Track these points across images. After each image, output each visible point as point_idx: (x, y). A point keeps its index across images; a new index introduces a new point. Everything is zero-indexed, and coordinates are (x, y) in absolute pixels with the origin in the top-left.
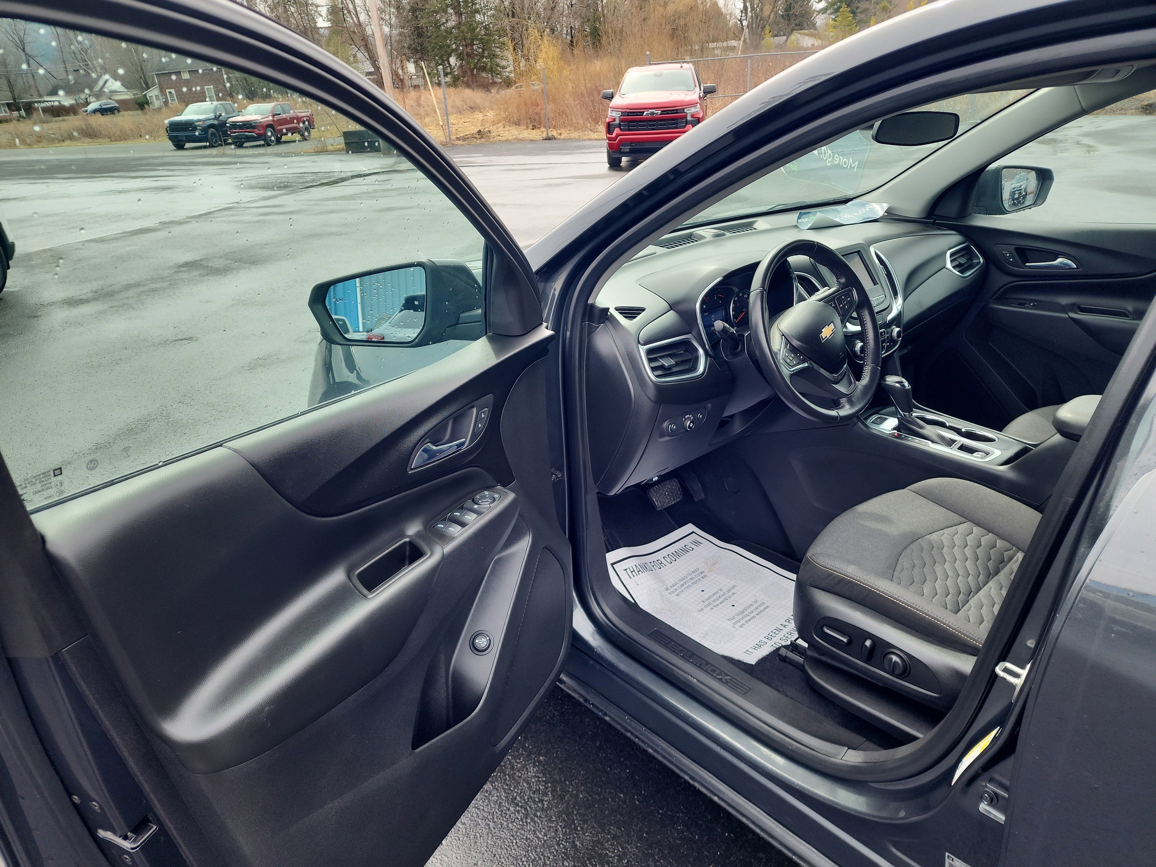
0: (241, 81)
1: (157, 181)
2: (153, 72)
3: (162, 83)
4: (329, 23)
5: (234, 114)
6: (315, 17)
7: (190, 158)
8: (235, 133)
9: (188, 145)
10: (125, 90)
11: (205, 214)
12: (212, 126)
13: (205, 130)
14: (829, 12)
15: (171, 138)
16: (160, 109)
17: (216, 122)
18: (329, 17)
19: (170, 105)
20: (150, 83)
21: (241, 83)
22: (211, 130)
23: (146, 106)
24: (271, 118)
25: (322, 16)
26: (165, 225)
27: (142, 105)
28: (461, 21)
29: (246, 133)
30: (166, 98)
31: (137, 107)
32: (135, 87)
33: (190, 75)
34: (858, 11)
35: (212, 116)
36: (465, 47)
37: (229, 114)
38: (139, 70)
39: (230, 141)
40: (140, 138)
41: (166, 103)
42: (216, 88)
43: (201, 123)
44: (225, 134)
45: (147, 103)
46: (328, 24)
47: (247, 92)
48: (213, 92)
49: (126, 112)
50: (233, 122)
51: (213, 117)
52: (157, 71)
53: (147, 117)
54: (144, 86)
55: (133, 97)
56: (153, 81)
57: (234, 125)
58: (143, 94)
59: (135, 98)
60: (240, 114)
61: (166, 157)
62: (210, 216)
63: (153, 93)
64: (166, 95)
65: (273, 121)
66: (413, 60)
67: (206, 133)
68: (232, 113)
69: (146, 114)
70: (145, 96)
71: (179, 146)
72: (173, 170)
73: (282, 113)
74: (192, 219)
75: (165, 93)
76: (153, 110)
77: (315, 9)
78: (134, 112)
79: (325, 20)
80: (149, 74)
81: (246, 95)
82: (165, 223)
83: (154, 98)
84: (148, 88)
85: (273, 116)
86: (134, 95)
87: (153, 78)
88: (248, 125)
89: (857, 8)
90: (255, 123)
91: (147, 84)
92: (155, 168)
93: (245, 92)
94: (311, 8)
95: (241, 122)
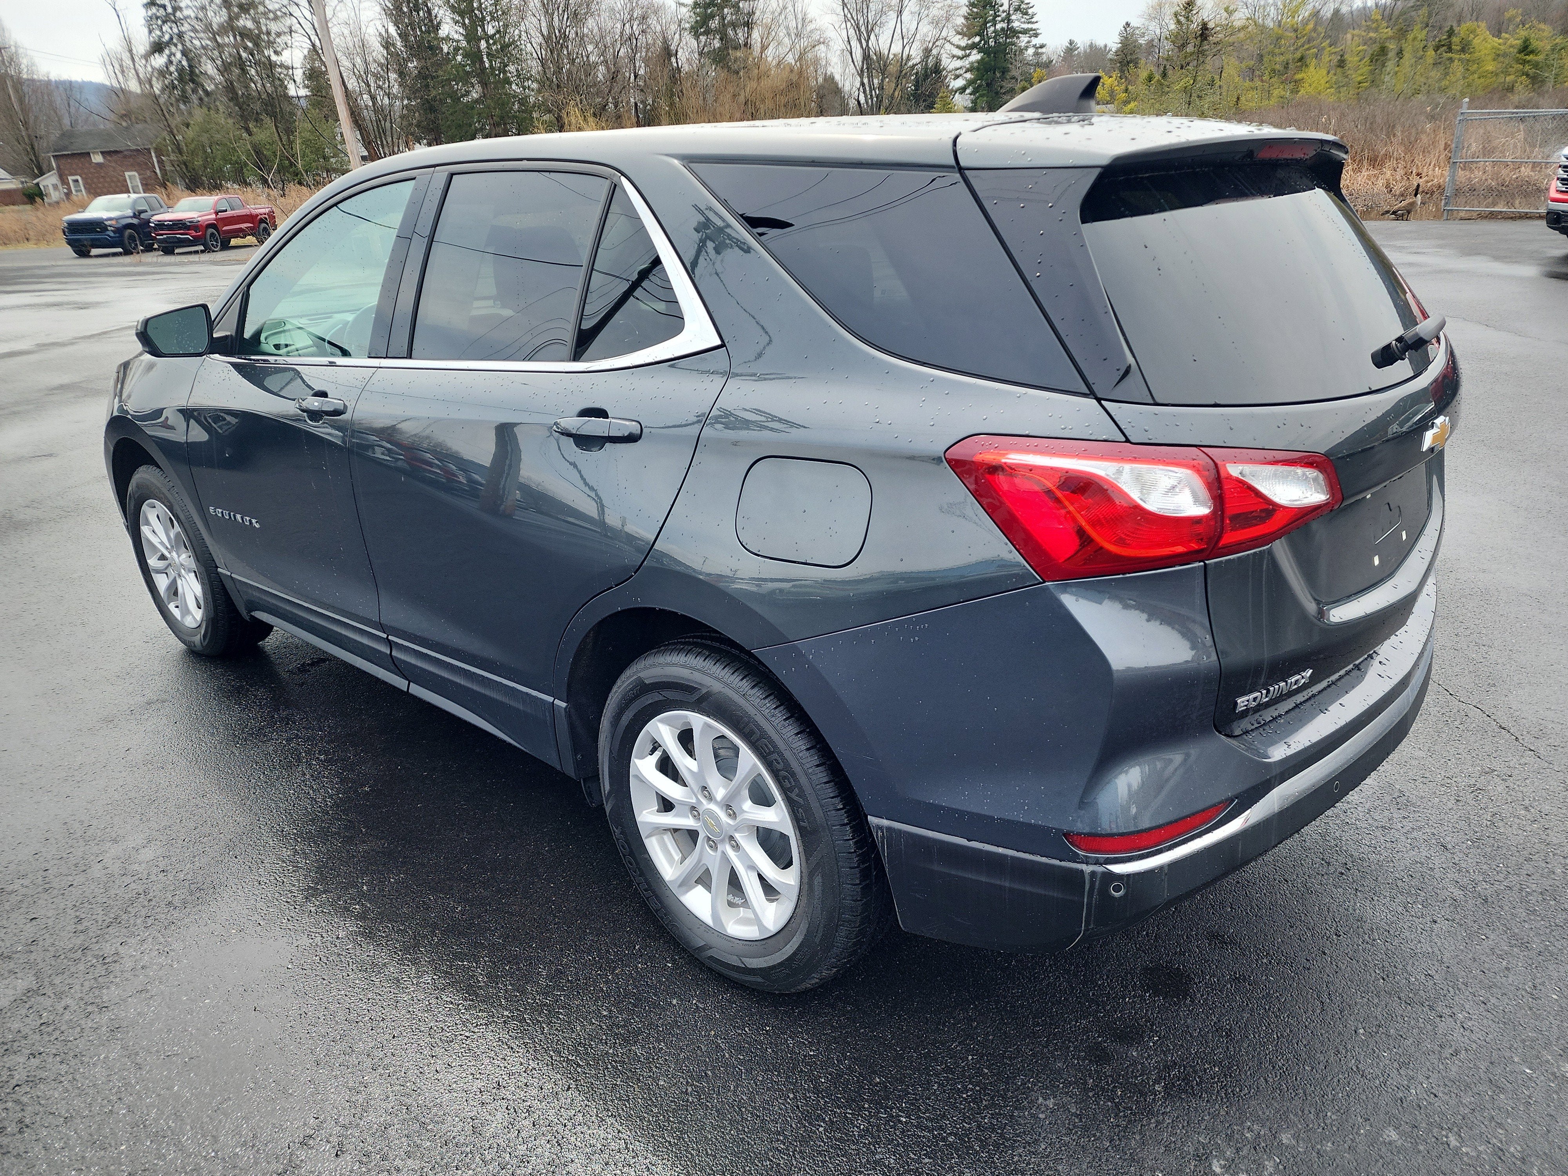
0: (178, 165)
1: (40, 296)
2: (48, 152)
3: (62, 167)
4: (306, 90)
5: (162, 210)
6: (286, 83)
7: (92, 267)
8: (162, 235)
9: (94, 252)
10: (8, 176)
11: (99, 334)
12: (129, 226)
13: (120, 231)
14: (968, 91)
15: (70, 242)
16: (58, 203)
17: (135, 221)
18: (306, 82)
19: (74, 198)
20: (44, 167)
21: (178, 169)
22: (129, 231)
23: (38, 200)
24: (214, 216)
25: (294, 81)
26: (42, 347)
27: (33, 196)
28: (486, 92)
29: (178, 236)
30: (69, 189)
31: (26, 199)
32: (24, 173)
33: (104, 157)
34: (1003, 91)
35: (129, 213)
36: (492, 126)
37: (154, 210)
38: (29, 150)
39: (156, 246)
40: (26, 242)
41: (68, 194)
42: (142, 174)
43: (113, 222)
44: (148, 235)
45: (41, 195)
46: (303, 92)
47: (187, 181)
48: (138, 180)
49: (7, 207)
50: (158, 221)
51: (132, 214)
52: (55, 151)
53: (39, 214)
54: (36, 171)
55: (21, 186)
56: (50, 164)
57: (161, 225)
58: (35, 182)
59: (24, 188)
60: (170, 210)
61: (58, 266)
62: (105, 336)
63: (49, 182)
64: (68, 185)
65: (216, 220)
66: (425, 141)
67: (122, 235)
68: (158, 209)
69: (37, 209)
70: (38, 184)
71: (82, 252)
72: (66, 283)
73: (229, 209)
74: (80, 340)
75: (66, 181)
76: (49, 204)
77: (285, 73)
78: (21, 207)
79: (301, 86)
80: (43, 155)
81: (186, 183)
82: (44, 345)
83: (51, 188)
84: (42, 173)
85: (217, 213)
86: (22, 183)
87: (50, 161)
88: (179, 225)
89: (1001, 88)
90: (190, 222)
91: (40, 168)
92: (40, 280)
93: (185, 181)
94: (280, 70)
95: (170, 221)
